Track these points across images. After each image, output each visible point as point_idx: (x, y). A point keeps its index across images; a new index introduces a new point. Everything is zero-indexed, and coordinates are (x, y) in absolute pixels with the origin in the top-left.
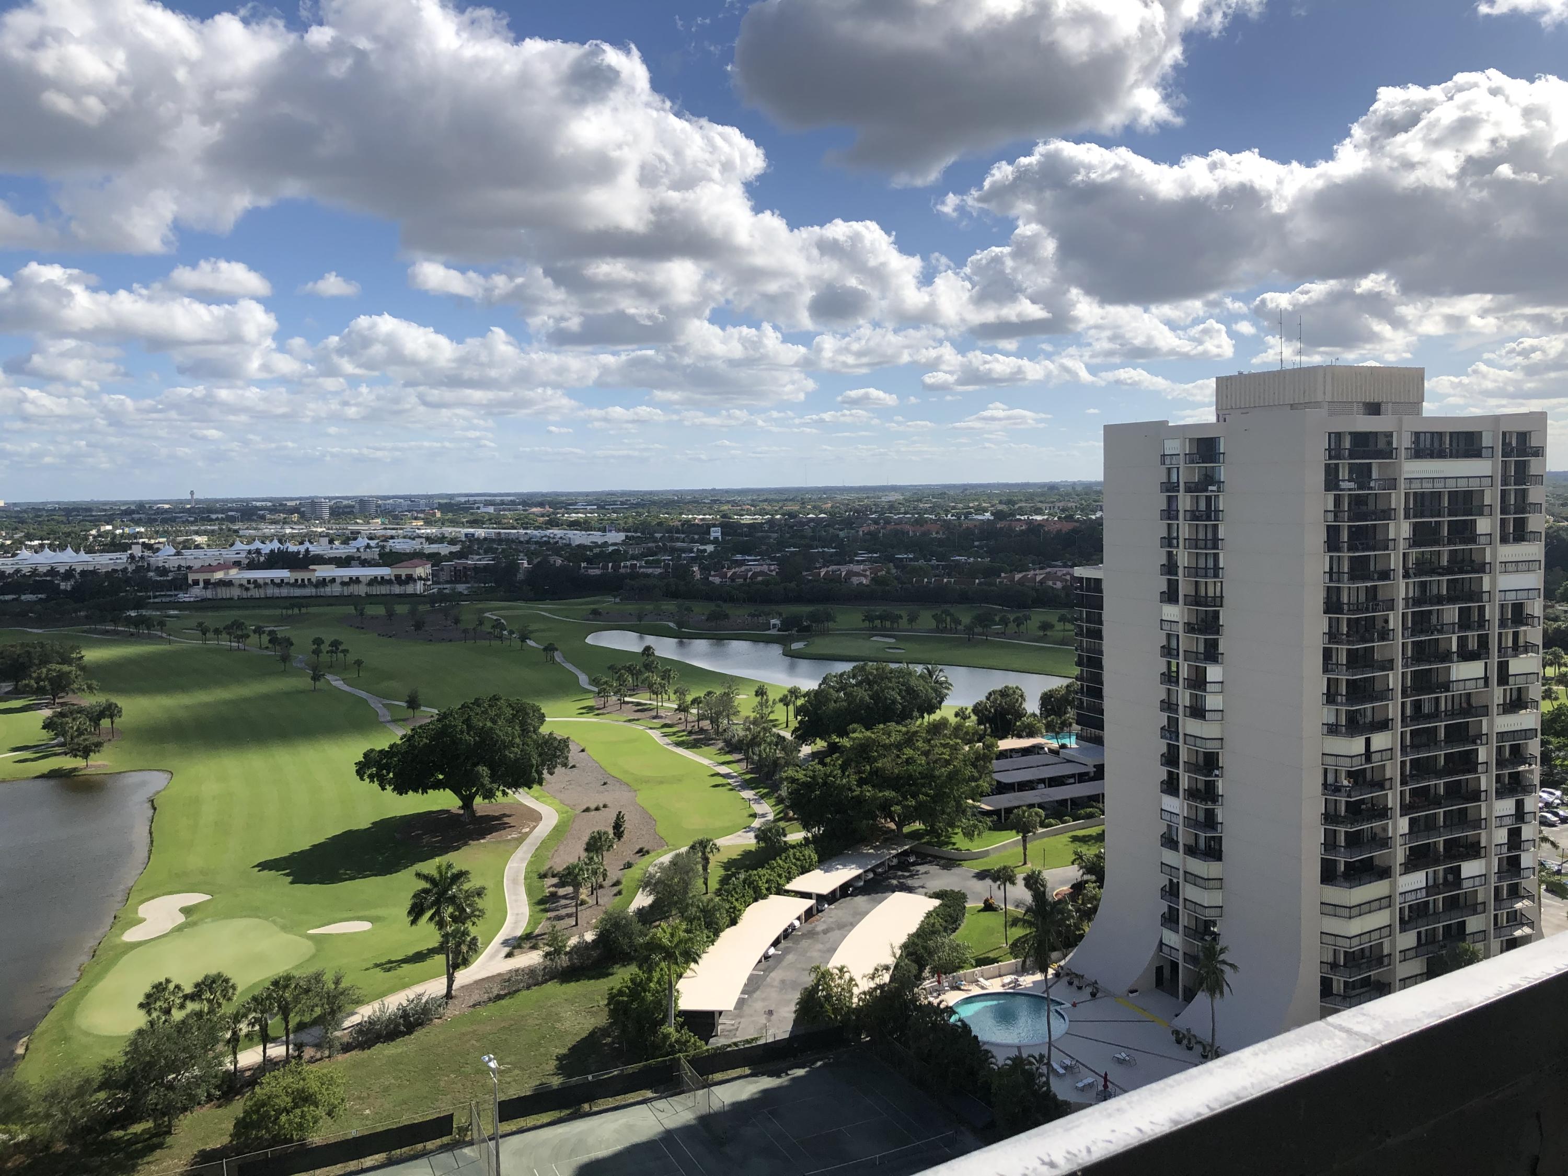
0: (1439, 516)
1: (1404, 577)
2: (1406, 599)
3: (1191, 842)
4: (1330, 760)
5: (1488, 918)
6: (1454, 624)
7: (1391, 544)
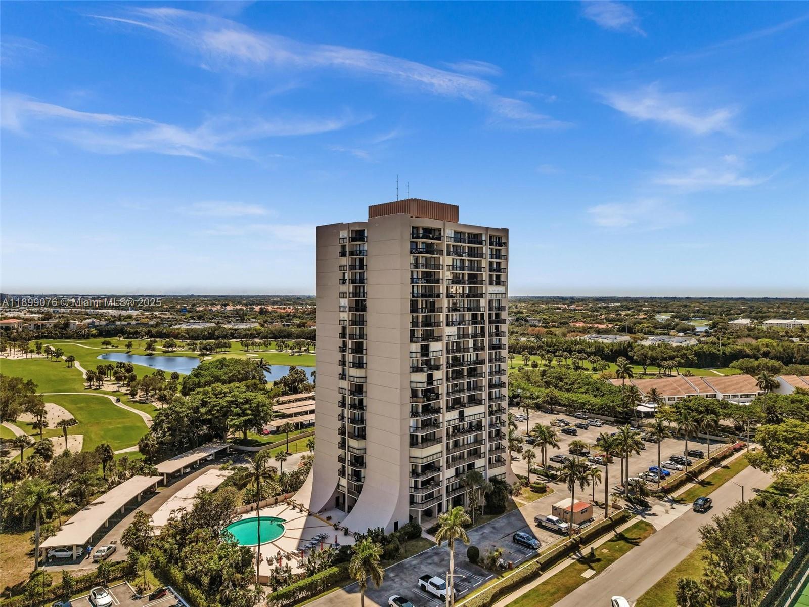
0: (463, 270)
1: (447, 297)
2: (448, 308)
3: (352, 431)
4: (413, 385)
5: (486, 460)
6: (469, 321)
7: (441, 281)
